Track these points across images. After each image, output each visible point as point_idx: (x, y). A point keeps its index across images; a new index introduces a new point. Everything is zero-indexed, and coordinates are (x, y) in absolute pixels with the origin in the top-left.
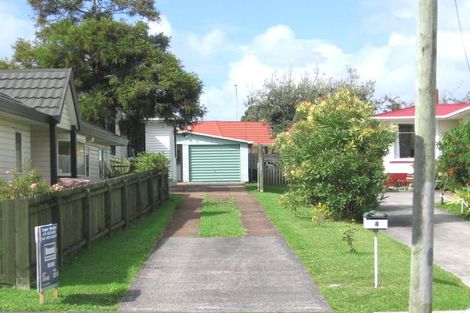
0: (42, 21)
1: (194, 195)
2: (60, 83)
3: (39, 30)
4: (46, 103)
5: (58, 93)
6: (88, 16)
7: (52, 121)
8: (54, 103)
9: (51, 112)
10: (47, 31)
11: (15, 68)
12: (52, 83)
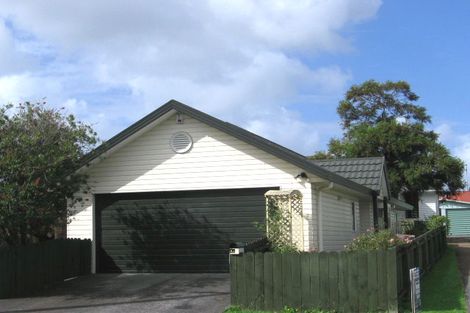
0: (347, 124)
1: (461, 245)
2: (378, 167)
3: (346, 131)
4: (369, 181)
5: (376, 174)
6: (379, 120)
7: (375, 194)
8: (375, 181)
9: (373, 188)
10: (351, 132)
11: (332, 158)
12: (372, 168)
